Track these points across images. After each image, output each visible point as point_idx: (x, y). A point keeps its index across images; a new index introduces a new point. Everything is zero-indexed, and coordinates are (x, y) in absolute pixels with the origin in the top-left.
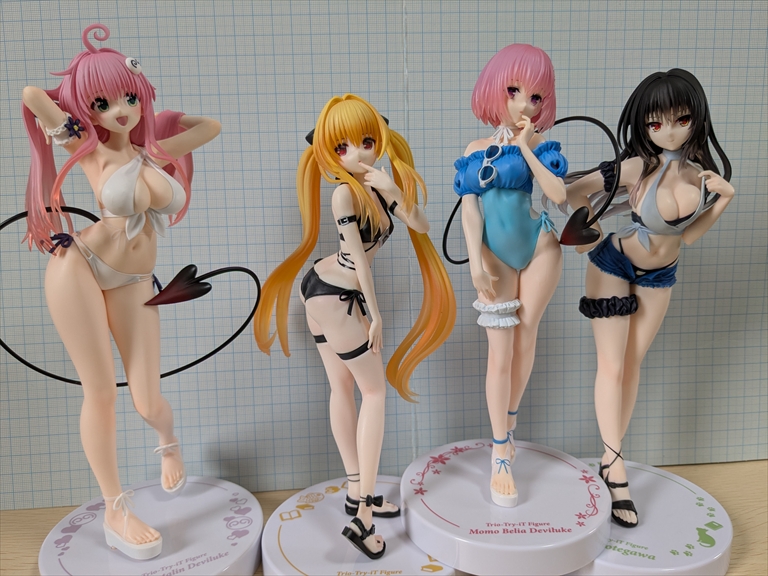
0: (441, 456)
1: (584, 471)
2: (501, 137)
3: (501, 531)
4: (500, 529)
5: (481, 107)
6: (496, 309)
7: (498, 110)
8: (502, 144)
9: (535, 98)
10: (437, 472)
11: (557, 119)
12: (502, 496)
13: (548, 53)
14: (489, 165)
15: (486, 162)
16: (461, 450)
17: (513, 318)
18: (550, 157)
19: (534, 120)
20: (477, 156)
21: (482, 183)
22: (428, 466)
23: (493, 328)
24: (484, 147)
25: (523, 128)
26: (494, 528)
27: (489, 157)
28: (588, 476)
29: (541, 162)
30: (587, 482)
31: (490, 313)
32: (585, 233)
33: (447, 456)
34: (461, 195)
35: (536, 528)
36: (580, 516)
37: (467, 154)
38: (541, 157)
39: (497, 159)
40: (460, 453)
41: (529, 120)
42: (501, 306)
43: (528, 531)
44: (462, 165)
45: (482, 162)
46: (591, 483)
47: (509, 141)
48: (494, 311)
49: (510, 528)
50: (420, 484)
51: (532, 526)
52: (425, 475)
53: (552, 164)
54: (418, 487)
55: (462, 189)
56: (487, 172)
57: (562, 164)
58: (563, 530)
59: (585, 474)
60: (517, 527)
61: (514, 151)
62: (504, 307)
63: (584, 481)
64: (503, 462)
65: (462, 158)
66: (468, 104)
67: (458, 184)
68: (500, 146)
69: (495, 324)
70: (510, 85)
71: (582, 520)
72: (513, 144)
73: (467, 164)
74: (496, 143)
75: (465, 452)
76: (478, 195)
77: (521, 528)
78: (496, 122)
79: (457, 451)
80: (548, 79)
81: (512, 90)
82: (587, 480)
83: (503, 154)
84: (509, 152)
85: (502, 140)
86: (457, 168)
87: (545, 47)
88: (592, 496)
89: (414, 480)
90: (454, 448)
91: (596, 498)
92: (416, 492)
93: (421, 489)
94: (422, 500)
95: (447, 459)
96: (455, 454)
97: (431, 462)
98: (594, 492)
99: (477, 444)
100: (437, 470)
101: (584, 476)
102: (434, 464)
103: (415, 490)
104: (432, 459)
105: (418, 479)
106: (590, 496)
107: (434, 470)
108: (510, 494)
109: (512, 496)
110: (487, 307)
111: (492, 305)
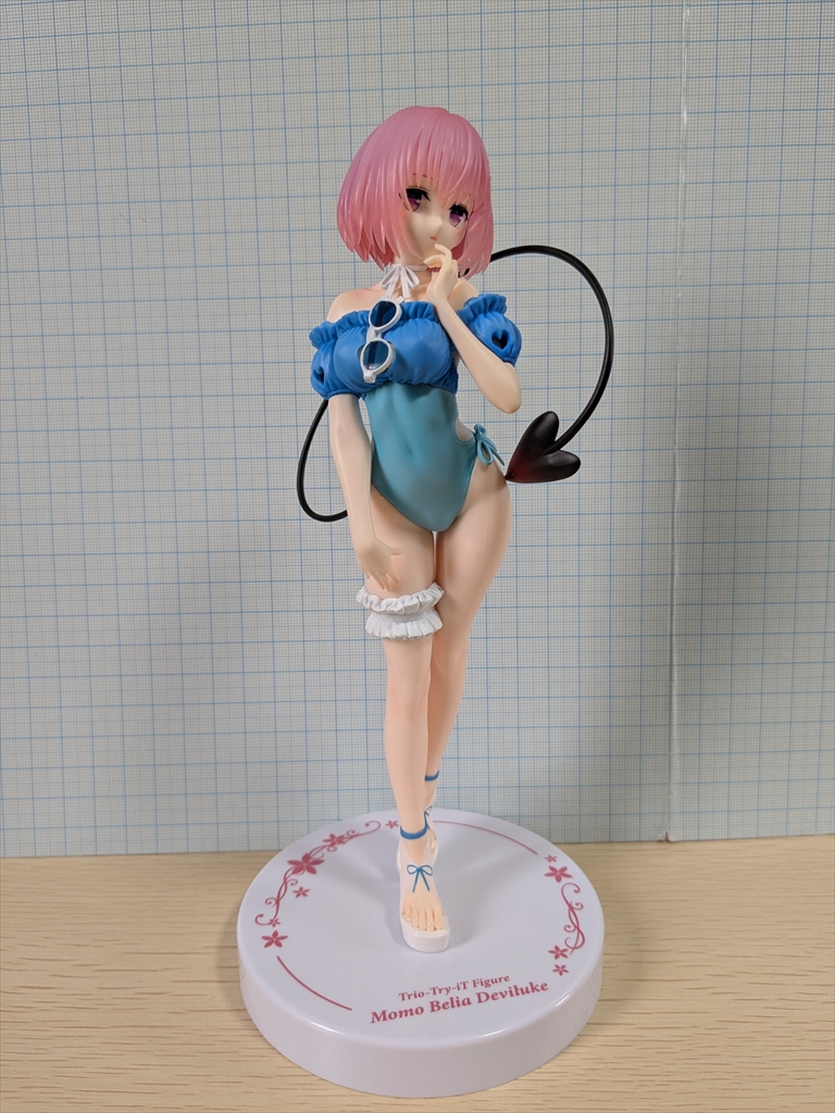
0: (306, 858)
1: (551, 858)
2: (397, 285)
3: (427, 1008)
4: (424, 1002)
5: (356, 228)
6: (400, 606)
7: (389, 231)
8: (400, 300)
9: (457, 211)
10: (302, 892)
11: (493, 253)
13: (477, 127)
14: (379, 339)
15: (373, 334)
16: (341, 840)
17: (430, 619)
18: (488, 324)
19: (457, 252)
20: (352, 322)
21: (369, 374)
22: (285, 883)
23: (399, 640)
24: (369, 305)
25: (437, 270)
26: (413, 1004)
27: (378, 323)
28: (558, 866)
29: (475, 333)
30: (559, 880)
31: (390, 614)
32: (551, 459)
33: (317, 857)
34: (327, 395)
35: (489, 991)
36: (558, 953)
37: (335, 316)
38: (475, 324)
39: (393, 329)
40: (340, 847)
41: (449, 253)
42: (409, 600)
43: (474, 999)
44: (326, 338)
45: (364, 332)
46: (564, 880)
47: (415, 293)
48: (396, 609)
49: (442, 998)
50: (274, 922)
51: (480, 989)
52: (282, 903)
53: (494, 338)
54: (269, 932)
55: (328, 383)
56: (375, 353)
57: (512, 339)
58: (534, 989)
59: (553, 864)
60: (454, 994)
61: (423, 312)
62: (415, 601)
63: (553, 879)
64: (420, 870)
65: (325, 323)
66: (332, 220)
67: (320, 376)
68: (397, 301)
69: (399, 633)
70: (410, 184)
71: (561, 961)
72: (423, 299)
73: (336, 337)
74: (388, 296)
75: (351, 844)
76: (357, 395)
77: (462, 995)
78: (387, 256)
79: (335, 841)
80: (480, 178)
81: (416, 195)
82: (559, 874)
83: (405, 317)
84: (415, 316)
85: (399, 292)
86: (315, 344)
87: (470, 114)
88: (571, 908)
89: (261, 916)
90: (328, 837)
91: (576, 912)
92: (266, 942)
93: (275, 934)
94: (278, 958)
95: (319, 862)
96: (331, 849)
97: (291, 872)
98: (573, 898)
99: (367, 825)
100: (301, 889)
101: (552, 868)
102: (295, 877)
103: (265, 938)
104: (291, 866)
105: (270, 913)
106: (567, 907)
107: (297, 888)
108: (435, 929)
109: (440, 933)
110: (384, 603)
111: (394, 600)
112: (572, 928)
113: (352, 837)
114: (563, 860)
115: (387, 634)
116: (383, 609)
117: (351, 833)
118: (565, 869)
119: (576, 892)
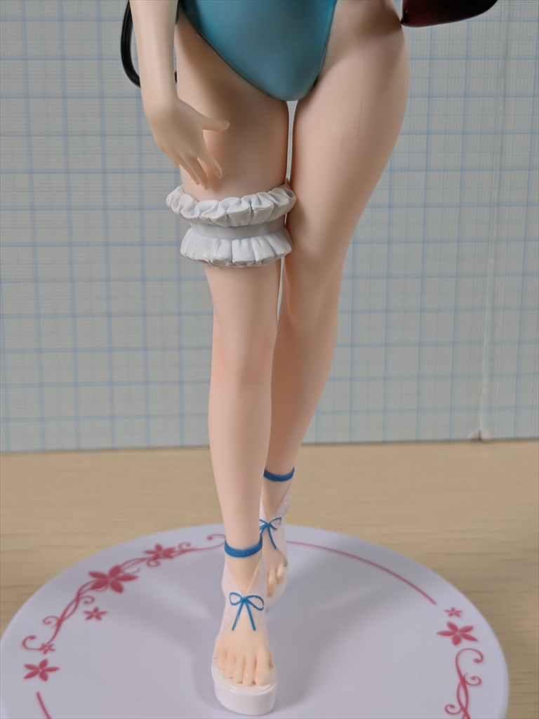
0: (116, 570)
1: (454, 612)
6: (220, 213)
10: (96, 614)
12: (235, 689)
16: (169, 554)
17: (271, 240)
22: (77, 600)
23: (217, 264)
28: (460, 623)
30: (457, 641)
31: (208, 224)
33: (129, 571)
40: (165, 562)
42: (235, 205)
46: (465, 643)
48: (216, 217)
50: (46, 648)
52: (65, 624)
54: (36, 659)
59: (455, 620)
62: (245, 206)
63: (449, 640)
64: (245, 601)
69: (219, 253)
75: (179, 560)
79: (160, 554)
82: (458, 635)
88: (463, 682)
89: (32, 638)
90: (152, 548)
91: (470, 689)
92: (28, 672)
93: (44, 663)
94: (38, 695)
95: (130, 578)
96: (152, 563)
97: (88, 587)
98: (469, 669)
99: (210, 538)
100: (96, 610)
101: (451, 626)
102: (93, 593)
103: (28, 667)
104: (91, 579)
105: (44, 635)
106: (457, 680)
107: (90, 608)
108: (254, 683)
109: (261, 690)
110: (199, 206)
111: (212, 203)
112: (458, 708)
113: (183, 552)
114: (471, 616)
115: (204, 256)
116: (196, 216)
117: (185, 547)
118: (469, 629)
119: (477, 661)
